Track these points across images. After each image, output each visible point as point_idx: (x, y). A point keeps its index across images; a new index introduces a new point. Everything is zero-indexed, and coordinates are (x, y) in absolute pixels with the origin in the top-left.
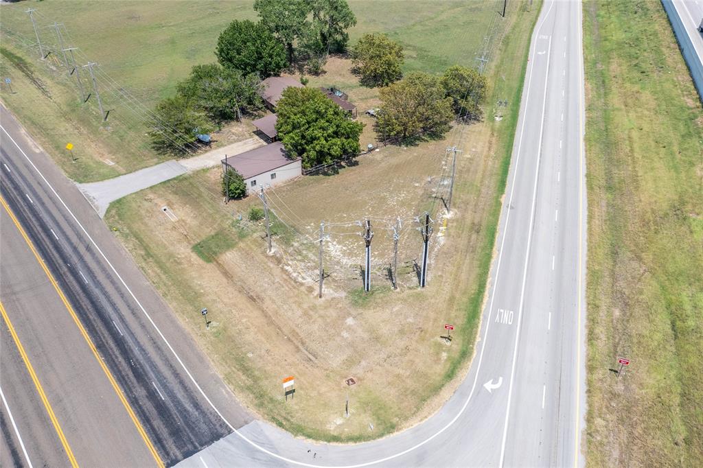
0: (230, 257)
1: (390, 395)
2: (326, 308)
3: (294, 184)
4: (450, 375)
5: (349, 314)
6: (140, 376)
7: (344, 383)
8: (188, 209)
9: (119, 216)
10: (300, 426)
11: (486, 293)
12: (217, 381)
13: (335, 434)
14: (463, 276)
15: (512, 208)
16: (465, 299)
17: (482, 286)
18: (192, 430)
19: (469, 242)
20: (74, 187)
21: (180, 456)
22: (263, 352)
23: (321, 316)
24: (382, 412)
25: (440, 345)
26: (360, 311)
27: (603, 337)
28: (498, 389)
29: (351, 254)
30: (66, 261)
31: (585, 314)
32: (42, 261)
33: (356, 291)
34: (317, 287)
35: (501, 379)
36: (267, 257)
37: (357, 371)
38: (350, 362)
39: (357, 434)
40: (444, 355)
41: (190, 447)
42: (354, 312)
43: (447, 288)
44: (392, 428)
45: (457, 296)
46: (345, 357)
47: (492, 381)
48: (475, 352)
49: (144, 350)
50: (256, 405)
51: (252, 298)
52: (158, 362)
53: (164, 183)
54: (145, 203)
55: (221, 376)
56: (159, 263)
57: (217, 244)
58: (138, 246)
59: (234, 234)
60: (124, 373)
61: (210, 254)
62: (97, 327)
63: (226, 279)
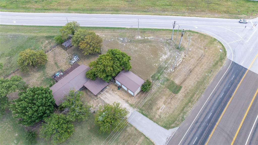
2: (188, 54)
15: (132, 26)
27: (175, 14)
31: (170, 16)
32: (210, 136)
33: (180, 50)
44: (215, 40)
52: (226, 80)
53: (146, 116)
54: (162, 117)
55: (222, 67)
56: (191, 97)
57: (173, 87)
58: (188, 107)
59: (168, 83)
60: (234, 87)
61: (178, 87)
62: (225, 100)
63: (187, 80)
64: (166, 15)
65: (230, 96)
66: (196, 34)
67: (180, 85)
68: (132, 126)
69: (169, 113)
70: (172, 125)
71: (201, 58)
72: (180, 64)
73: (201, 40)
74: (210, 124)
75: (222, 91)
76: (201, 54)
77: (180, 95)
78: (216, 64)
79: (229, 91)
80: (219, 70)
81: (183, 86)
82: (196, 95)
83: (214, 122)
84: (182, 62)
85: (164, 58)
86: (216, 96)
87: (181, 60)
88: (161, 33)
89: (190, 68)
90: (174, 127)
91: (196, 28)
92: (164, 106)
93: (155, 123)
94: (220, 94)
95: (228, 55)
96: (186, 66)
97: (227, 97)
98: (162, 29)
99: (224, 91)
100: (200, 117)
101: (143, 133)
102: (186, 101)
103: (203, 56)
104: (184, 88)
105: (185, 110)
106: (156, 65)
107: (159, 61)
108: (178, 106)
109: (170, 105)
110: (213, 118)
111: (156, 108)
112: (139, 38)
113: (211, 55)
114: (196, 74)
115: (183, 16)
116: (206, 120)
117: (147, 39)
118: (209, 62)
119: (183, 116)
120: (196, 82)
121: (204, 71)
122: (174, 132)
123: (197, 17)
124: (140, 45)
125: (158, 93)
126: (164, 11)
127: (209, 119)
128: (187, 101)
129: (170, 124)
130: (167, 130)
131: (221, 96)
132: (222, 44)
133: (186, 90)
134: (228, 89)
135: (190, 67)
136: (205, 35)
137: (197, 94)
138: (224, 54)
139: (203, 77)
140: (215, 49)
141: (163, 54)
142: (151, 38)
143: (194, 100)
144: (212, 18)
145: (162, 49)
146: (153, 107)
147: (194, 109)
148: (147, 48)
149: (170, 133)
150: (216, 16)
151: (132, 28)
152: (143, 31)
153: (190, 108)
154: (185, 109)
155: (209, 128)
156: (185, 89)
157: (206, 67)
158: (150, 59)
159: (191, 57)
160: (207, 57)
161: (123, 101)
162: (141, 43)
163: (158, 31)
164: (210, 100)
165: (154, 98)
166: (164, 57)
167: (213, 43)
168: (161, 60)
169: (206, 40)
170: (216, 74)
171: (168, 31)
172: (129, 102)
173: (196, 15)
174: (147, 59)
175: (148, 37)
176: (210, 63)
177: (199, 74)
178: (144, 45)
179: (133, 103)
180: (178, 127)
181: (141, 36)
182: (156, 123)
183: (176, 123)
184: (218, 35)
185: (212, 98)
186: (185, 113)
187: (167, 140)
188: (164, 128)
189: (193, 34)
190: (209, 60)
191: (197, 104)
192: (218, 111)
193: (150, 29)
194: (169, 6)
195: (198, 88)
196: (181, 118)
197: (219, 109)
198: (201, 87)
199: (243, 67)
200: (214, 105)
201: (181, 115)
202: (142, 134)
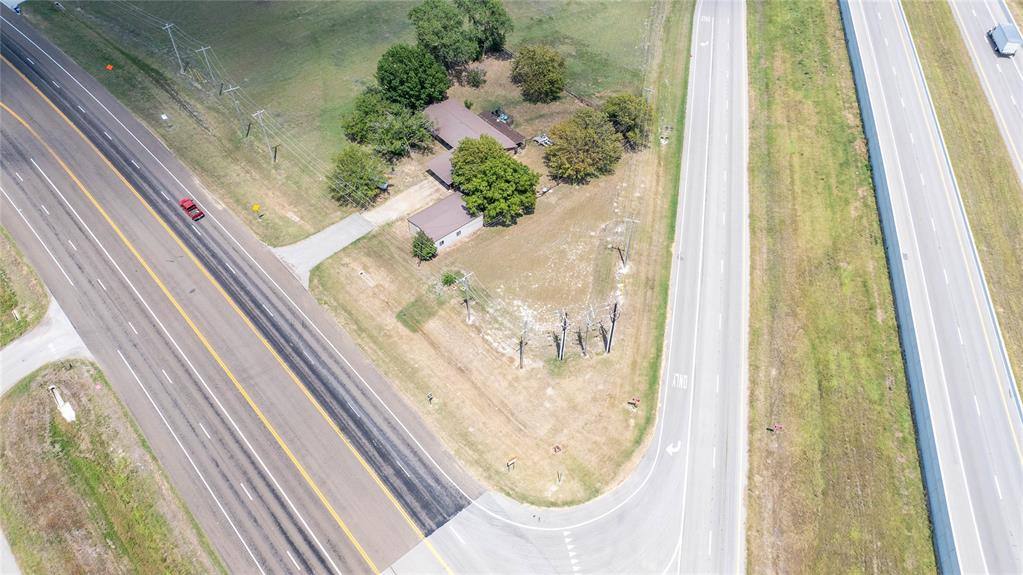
0: (432, 325)
1: (591, 461)
2: (528, 379)
3: (476, 237)
4: (638, 441)
5: (549, 385)
6: (384, 456)
7: (552, 451)
8: (383, 272)
9: (323, 286)
10: (523, 495)
11: (664, 357)
12: (450, 457)
13: (553, 500)
14: (642, 338)
15: (682, 259)
16: (645, 364)
17: (659, 350)
18: (439, 502)
19: (645, 300)
20: (269, 252)
21: (434, 526)
22: (481, 425)
23: (525, 388)
24: (587, 478)
25: (628, 412)
26: (558, 381)
27: (762, 397)
28: (677, 453)
29: (541, 319)
30: (288, 341)
31: (747, 376)
32: (265, 341)
33: (551, 359)
34: (517, 357)
35: (679, 443)
36: (467, 325)
37: (561, 439)
38: (555, 431)
39: (569, 499)
40: (632, 422)
41: (440, 518)
42: (552, 383)
43: (629, 352)
44: (597, 492)
45: (639, 360)
46: (550, 426)
47: (672, 445)
48: (657, 417)
49: (381, 431)
50: (485, 477)
51: (460, 368)
52: (397, 442)
53: (354, 243)
54: (342, 267)
56: (371, 337)
57: (419, 313)
61: (415, 325)
62: (337, 410)
65: (344, 429)
67: (422, 332)
69: (348, 285)
70: (316, 281)
71: (511, 418)
72: (490, 345)
74: (290, 350)
76: (528, 423)
77: (390, 322)
78: (471, 445)
79: (359, 434)
84: (498, 353)
88: (644, 329)
90: (311, 281)
93: (332, 253)
95: (501, 499)
99: (365, 420)
106: (499, 288)
107: (514, 299)
109: (371, 294)
112: (620, 268)
113: (517, 449)
116: (301, 345)
117: (612, 288)
121: (452, 400)
125: (406, 275)
130: (310, 270)
131: (351, 404)
134: (367, 434)
141: (539, 314)
142: (620, 297)
148: (570, 281)
151: (674, 259)
159: (516, 385)
160: (511, 436)
162: (597, 272)
163: (653, 324)
166: (526, 314)
168: (515, 302)
176: (479, 430)
180: (307, 288)
193: (666, 303)
196: (325, 298)
199: (439, 525)
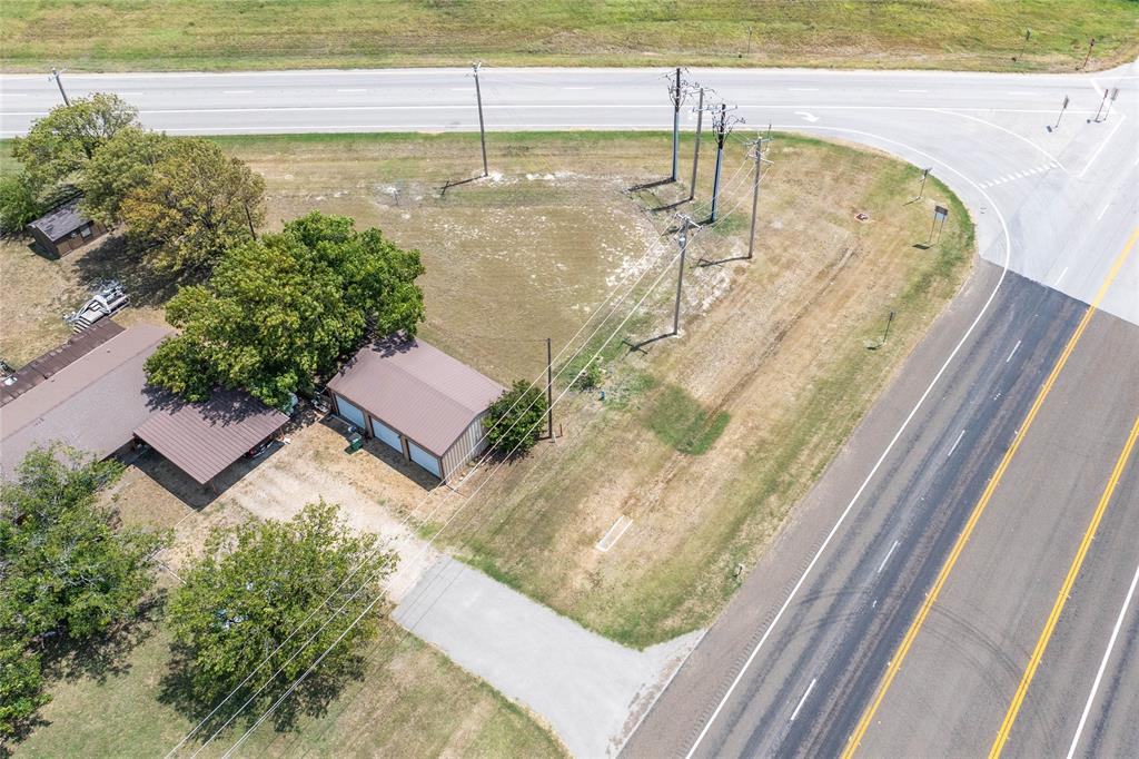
0: (702, 390)
2: (767, 248)
5: (768, 226)
6: (1009, 378)
14: (632, 152)
17: (653, 134)
19: (554, 155)
23: (785, 251)
28: (813, 114)
33: (719, 230)
34: (735, 264)
35: (798, 113)
36: (689, 336)
37: (844, 213)
38: (836, 220)
46: (831, 225)
47: (803, 118)
52: (976, 368)
53: (514, 583)
54: (605, 584)
55: (950, 301)
56: (782, 465)
57: (677, 420)
58: (759, 516)
59: (647, 397)
60: (1019, 397)
61: (706, 421)
62: (975, 469)
63: (759, 381)
64: (649, 65)
65: (1001, 447)
66: (810, 151)
67: (721, 406)
68: (421, 645)
69: (649, 558)
70: (669, 623)
71: (840, 266)
72: (720, 300)
73: (836, 180)
74: (889, 600)
75: (953, 421)
76: (839, 246)
77: (721, 458)
78: (922, 287)
79: (996, 421)
80: (933, 316)
81: (737, 411)
82: (806, 452)
83: (912, 588)
84: (731, 289)
85: (633, 275)
86: (922, 449)
87: (727, 280)
88: (618, 152)
89: (779, 316)
90: (675, 633)
91: (812, 118)
92: (623, 525)
93: (565, 620)
94: (944, 436)
95: (983, 243)
96: (753, 308)
97: (983, 451)
98: (623, 133)
99: (964, 420)
100: (830, 564)
101: (485, 678)
102: (751, 485)
103: (848, 255)
104: (744, 423)
105: (744, 535)
106: (581, 310)
107: (606, 289)
108: (703, 516)
109: (657, 515)
110: (909, 565)
111: (575, 536)
112: (491, 180)
113: (890, 249)
114: (809, 346)
115: (739, 66)
116: (868, 581)
117: (539, 186)
118: (881, 282)
119: (731, 566)
120: (810, 386)
121: (855, 328)
122: (679, 659)
123: (816, 67)
124: (497, 216)
125: (589, 456)
126: (635, 45)
127: (885, 573)
128: (755, 485)
129: (655, 618)
130: (636, 651)
131: (950, 450)
132: (949, 191)
133: (752, 428)
134: (989, 411)
135: (775, 311)
136: (855, 151)
137: (816, 446)
138: (960, 237)
139: (847, 358)
140: (915, 219)
141: (626, 254)
142: (560, 174)
143: (799, 475)
144: (895, 69)
145: (622, 227)
146: (554, 531)
147: (799, 527)
148: (535, 230)
149: (651, 667)
150: (918, 59)
151: (454, 130)
152: (521, 144)
153: (775, 521)
154: (745, 527)
155: (882, 624)
156: (750, 425)
157: (863, 309)
158: (552, 280)
159: (784, 260)
160: (871, 260)
161: (381, 509)
162: (503, 204)
163: (602, 143)
164: (891, 473)
165: (567, 482)
166: (632, 268)
167: (903, 189)
168: (610, 284)
169: (863, 177)
170: (916, 337)
171: (656, 140)
172: (413, 513)
173: (806, 61)
174: (534, 280)
175: (542, 172)
176: (886, 287)
177: (825, 344)
178: (519, 214)
179: (440, 520)
180: (703, 632)
181: (505, 169)
182: (572, 618)
183: (690, 610)
184: (929, 149)
185: (901, 460)
186: (743, 551)
187: (635, 708)
188: (616, 644)
189: (791, 149)
190: (885, 270)
191: (816, 495)
192: (933, 530)
193: (558, 133)
194: (662, 20)
195: (821, 413)
196: (718, 580)
197: (942, 517)
198: (837, 408)
199: (1066, 297)
200: (911, 498)
201: (722, 564)
202: (483, 685)
